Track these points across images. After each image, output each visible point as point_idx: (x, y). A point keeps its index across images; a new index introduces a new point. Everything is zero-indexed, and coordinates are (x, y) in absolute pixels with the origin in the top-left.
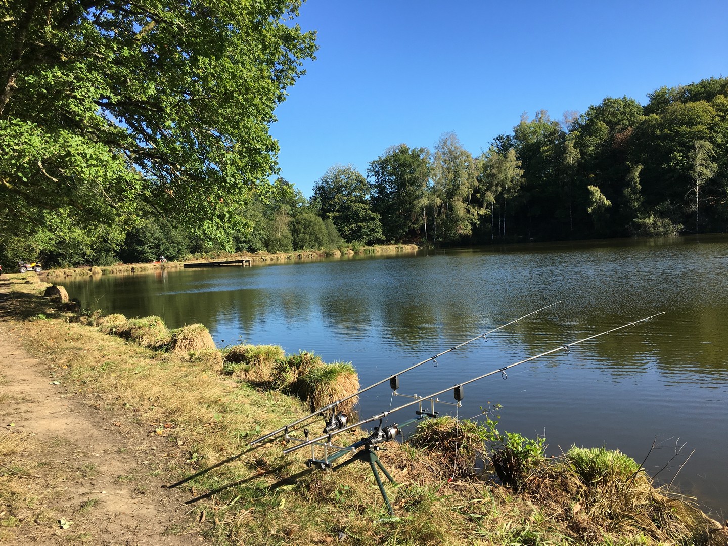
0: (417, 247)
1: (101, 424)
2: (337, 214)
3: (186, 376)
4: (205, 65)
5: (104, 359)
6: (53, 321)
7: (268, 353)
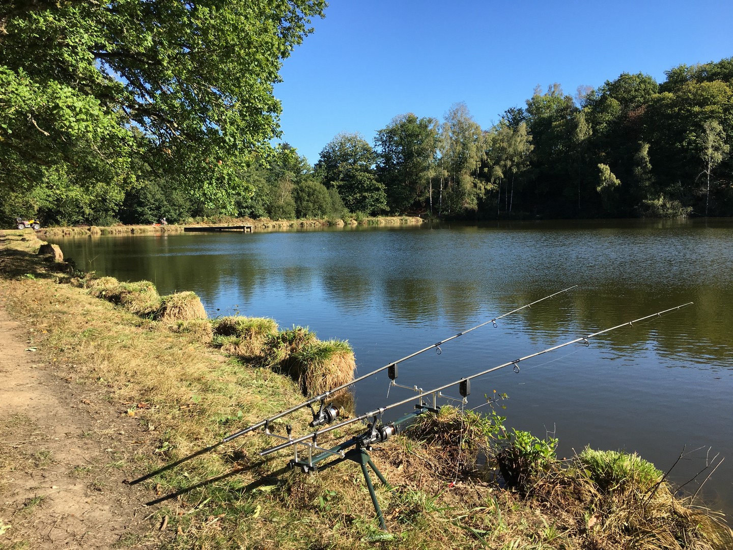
0: (421, 220)
1: (68, 401)
2: (341, 183)
3: (170, 348)
4: (204, 16)
5: (87, 325)
6: (41, 281)
7: (260, 327)
